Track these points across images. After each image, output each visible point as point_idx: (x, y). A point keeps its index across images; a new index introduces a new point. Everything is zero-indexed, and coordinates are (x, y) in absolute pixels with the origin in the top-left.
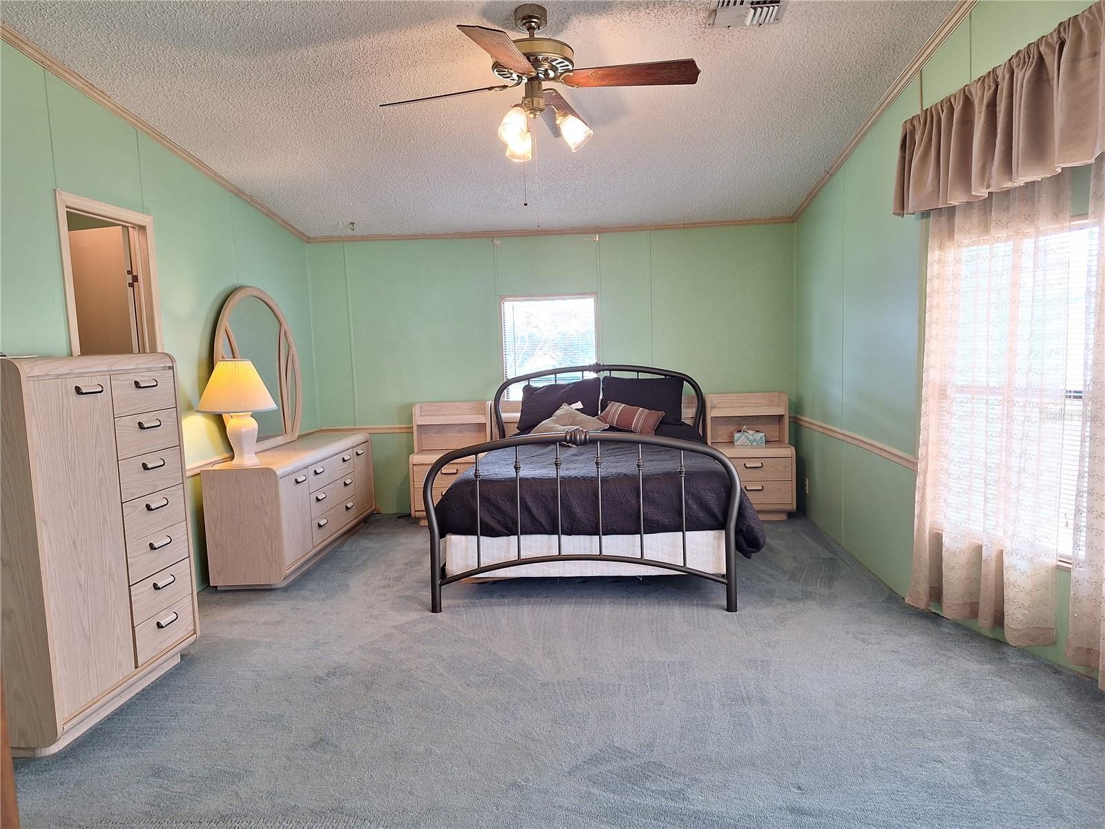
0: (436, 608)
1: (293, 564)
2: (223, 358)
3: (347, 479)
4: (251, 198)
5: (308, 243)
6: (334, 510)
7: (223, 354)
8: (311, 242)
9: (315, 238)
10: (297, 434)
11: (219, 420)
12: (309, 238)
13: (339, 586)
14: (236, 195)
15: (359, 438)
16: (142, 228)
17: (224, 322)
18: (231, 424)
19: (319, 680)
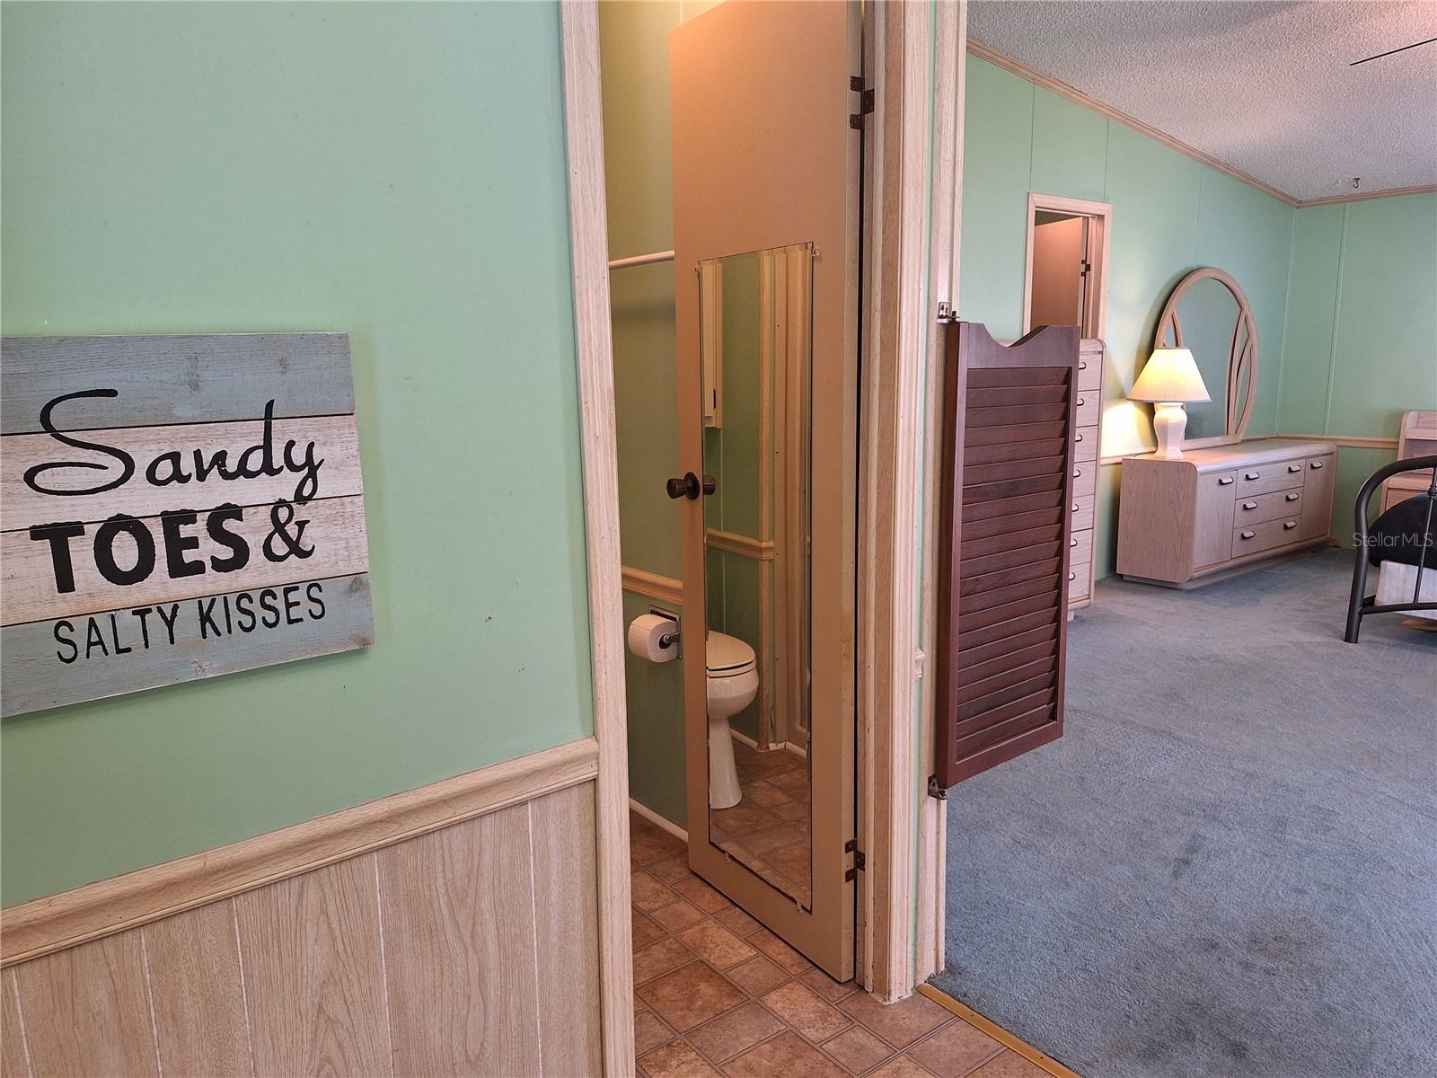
0: (1350, 636)
1: (1203, 568)
2: (1164, 345)
3: (1291, 493)
4: (1227, 166)
5: (1298, 208)
6: (1266, 525)
7: (1165, 341)
8: (1302, 207)
9: (1306, 202)
10: (1241, 437)
11: (1150, 409)
12: (1300, 202)
13: (1249, 600)
14: (1209, 165)
15: (1322, 448)
16: (1101, 217)
17: (1172, 308)
18: (1161, 414)
19: (1193, 659)
